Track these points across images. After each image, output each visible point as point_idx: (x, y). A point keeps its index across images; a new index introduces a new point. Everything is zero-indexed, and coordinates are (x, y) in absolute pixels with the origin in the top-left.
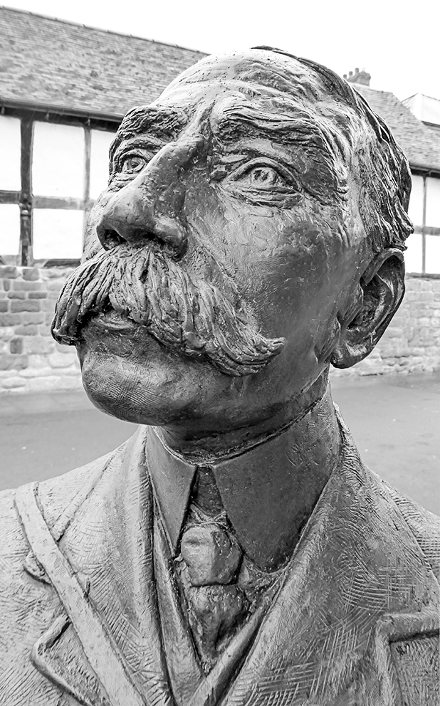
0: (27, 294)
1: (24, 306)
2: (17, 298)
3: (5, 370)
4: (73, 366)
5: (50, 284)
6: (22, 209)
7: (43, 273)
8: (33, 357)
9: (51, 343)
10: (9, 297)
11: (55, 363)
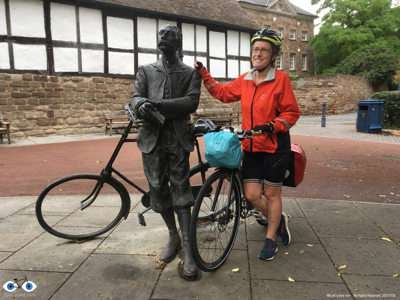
0: (53, 89)
1: (53, 95)
2: (49, 91)
3: (46, 125)
4: (79, 124)
5: (64, 84)
6: (47, 47)
7: (60, 79)
8: (59, 119)
9: (67, 112)
10: (44, 90)
11: (70, 122)
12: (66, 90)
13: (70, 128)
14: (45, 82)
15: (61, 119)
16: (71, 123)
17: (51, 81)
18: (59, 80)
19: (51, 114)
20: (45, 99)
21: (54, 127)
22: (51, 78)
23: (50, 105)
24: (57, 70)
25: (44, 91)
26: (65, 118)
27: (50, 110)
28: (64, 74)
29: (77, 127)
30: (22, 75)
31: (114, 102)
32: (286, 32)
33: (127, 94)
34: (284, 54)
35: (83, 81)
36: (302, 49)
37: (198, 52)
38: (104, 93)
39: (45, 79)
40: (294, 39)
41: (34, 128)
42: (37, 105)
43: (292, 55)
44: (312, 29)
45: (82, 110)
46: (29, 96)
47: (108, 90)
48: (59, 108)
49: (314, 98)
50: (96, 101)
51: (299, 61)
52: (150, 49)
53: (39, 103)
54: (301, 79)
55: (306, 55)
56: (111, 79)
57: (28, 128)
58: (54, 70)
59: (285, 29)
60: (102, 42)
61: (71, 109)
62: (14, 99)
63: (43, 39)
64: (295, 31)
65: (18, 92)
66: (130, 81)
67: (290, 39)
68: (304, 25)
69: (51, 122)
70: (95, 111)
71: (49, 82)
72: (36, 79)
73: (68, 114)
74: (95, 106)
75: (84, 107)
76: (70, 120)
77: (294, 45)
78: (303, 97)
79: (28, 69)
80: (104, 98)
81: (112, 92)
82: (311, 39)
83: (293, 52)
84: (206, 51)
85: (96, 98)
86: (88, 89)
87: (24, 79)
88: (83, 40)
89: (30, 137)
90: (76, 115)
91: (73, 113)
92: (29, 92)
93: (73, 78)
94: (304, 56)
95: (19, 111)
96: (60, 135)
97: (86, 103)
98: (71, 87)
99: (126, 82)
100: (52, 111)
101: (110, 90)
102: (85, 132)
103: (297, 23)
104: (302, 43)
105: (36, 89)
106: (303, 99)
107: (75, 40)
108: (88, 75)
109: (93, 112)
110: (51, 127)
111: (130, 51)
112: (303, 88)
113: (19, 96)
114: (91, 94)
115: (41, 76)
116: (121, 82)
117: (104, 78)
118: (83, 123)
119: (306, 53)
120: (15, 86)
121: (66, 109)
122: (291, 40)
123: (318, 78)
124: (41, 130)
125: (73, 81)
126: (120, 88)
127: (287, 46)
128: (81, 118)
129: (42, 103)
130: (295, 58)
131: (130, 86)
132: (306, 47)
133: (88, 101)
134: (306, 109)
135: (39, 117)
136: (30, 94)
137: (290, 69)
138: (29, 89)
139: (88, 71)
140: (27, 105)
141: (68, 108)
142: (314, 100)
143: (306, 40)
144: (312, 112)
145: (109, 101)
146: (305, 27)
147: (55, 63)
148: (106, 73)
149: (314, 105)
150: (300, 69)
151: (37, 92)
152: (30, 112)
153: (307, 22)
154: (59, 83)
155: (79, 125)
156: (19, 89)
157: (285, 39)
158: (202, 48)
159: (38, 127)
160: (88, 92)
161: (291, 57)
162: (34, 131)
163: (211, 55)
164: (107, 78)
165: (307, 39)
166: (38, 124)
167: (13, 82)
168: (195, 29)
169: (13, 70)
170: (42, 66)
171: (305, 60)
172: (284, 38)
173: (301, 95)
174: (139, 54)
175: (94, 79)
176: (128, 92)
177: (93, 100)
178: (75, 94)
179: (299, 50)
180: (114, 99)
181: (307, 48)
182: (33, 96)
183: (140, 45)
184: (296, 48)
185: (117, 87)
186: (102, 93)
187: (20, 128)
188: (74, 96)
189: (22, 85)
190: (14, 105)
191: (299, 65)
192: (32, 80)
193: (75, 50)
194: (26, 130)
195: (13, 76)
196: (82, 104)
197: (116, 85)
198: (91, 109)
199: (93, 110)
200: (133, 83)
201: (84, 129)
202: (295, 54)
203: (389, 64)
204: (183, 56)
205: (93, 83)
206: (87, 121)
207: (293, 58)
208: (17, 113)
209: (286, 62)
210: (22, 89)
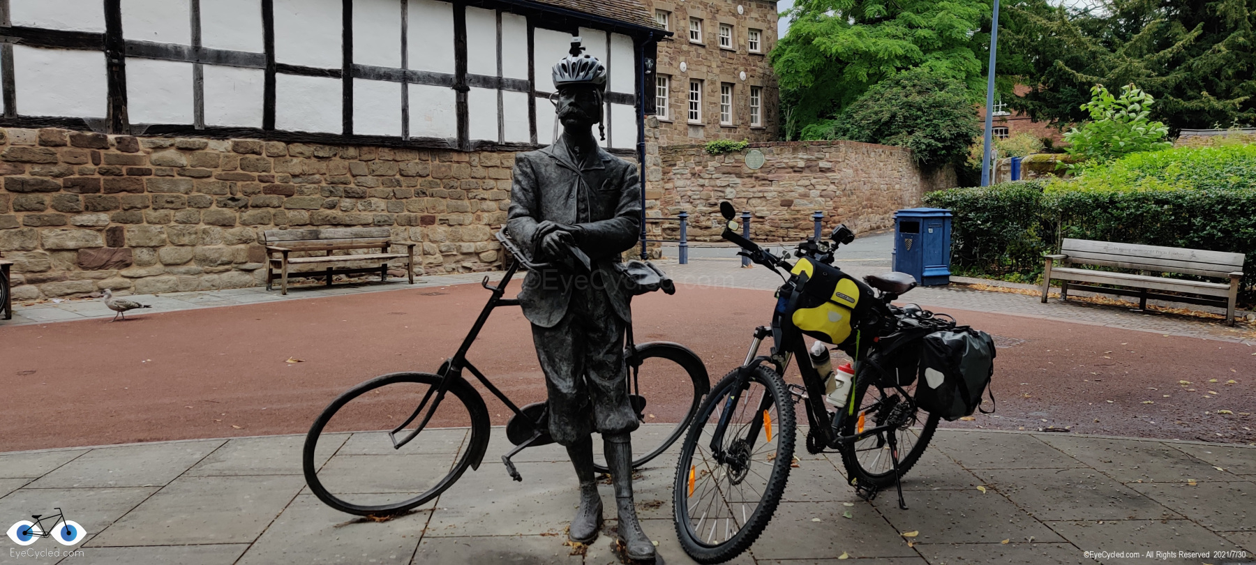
0: (124, 170)
1: (122, 185)
2: (113, 174)
3: (100, 268)
4: (192, 262)
5: (155, 156)
6: (109, 57)
7: (143, 143)
8: (138, 251)
9: (161, 233)
10: (99, 173)
11: (168, 260)
12: (159, 173)
13: (168, 273)
14: (102, 152)
15: (144, 250)
16: (171, 261)
17: (118, 149)
18: (141, 146)
19: (115, 237)
20: (100, 197)
21: (124, 272)
22: (119, 141)
23: (113, 213)
24: (133, 120)
25: (97, 176)
26: (155, 248)
27: (113, 225)
28: (153, 130)
29: (187, 273)
30: (37, 131)
31: (288, 206)
32: (710, 30)
33: (324, 184)
34: (706, 83)
35: (207, 151)
36: (750, 74)
37: (507, 80)
38: (261, 181)
39: (102, 143)
40: (730, 47)
41: (68, 274)
42: (79, 212)
43: (726, 86)
44: (772, 25)
45: (202, 226)
46: (57, 189)
47: (273, 173)
48: (139, 221)
49: (787, 198)
50: (241, 203)
51: (742, 103)
52: (383, 70)
53: (82, 208)
54: (755, 151)
55: (761, 88)
56: (281, 146)
57: (50, 274)
58: (126, 119)
59: (706, 22)
60: (260, 49)
61: (173, 224)
62: (13, 196)
63: (99, 35)
64: (732, 26)
65: (26, 176)
66: (330, 150)
67: (721, 46)
68: (754, 15)
69: (117, 258)
70: (237, 229)
72: (75, 141)
73: (164, 236)
74: (237, 215)
75: (209, 219)
76: (167, 252)
77: (731, 61)
78: (761, 195)
79: (55, 115)
80: (263, 195)
81: (284, 180)
82: (770, 48)
83: (729, 79)
84: (526, 78)
85: (239, 195)
86: (218, 171)
87: (43, 143)
88: (210, 42)
89: (57, 301)
90: (186, 240)
91: (178, 235)
92: (57, 176)
93: (179, 140)
94: (754, 90)
95: (26, 229)
96: (139, 293)
97: (214, 207)
98: (172, 165)
99: (321, 154)
100: (121, 230)
101: (278, 174)
102: (208, 284)
103: (736, 8)
104: (751, 58)
105: (76, 168)
106: (759, 201)
107: (184, 40)
108: (220, 133)
109: (231, 230)
110: (115, 271)
111: (333, 73)
112: (759, 174)
113: (28, 188)
114: (228, 183)
115: (90, 134)
116: (307, 154)
117: (263, 143)
118: (204, 260)
119: (759, 84)
120: (17, 160)
121: (159, 223)
122: (722, 50)
123: (795, 150)
124: (87, 280)
125: (179, 149)
126: (305, 168)
127: (714, 65)
128: (199, 249)
129: (92, 208)
130: (732, 95)
131: (332, 164)
132: (761, 67)
133: (218, 202)
134: (767, 227)
135: (81, 244)
136: (60, 181)
137: (724, 123)
138: (55, 169)
139: (219, 124)
140: (50, 211)
141: (165, 221)
142: (787, 204)
143: (758, 51)
144: (782, 232)
145: (276, 203)
146: (756, 19)
147: (129, 100)
148: (269, 130)
149: (787, 216)
150: (745, 124)
151: (77, 176)
152: (58, 230)
153: (761, 7)
154: (140, 153)
155: (193, 266)
156: (28, 167)
157: (707, 46)
158: (516, 69)
159: (78, 271)
160: (219, 178)
161: (723, 93)
162: (68, 282)
163: (538, 88)
164: (271, 143)
165: (762, 47)
166: (80, 265)
167: (12, 151)
168: (499, 21)
169: (12, 119)
170: (95, 106)
171: (757, 99)
172: (706, 43)
173: (755, 189)
174: (356, 82)
175: (236, 144)
176: (326, 180)
177: (233, 199)
178: (184, 183)
179: (743, 75)
180: (288, 196)
181: (761, 71)
182: (66, 187)
183: (357, 60)
184: (736, 69)
185: (296, 165)
186: (257, 182)
187: (29, 276)
188: (182, 188)
189: (37, 158)
190: (12, 213)
191: (744, 115)
192: (65, 145)
193: (188, 68)
194: (44, 281)
195: (10, 132)
196: (203, 211)
197: (295, 160)
198: (227, 224)
199: (232, 226)
200: (338, 156)
201: (207, 277)
202: (732, 85)
203: (957, 118)
204: (469, 90)
205: (233, 154)
206: (214, 256)
207: (730, 94)
208: (22, 233)
209: (711, 103)
210: (37, 169)
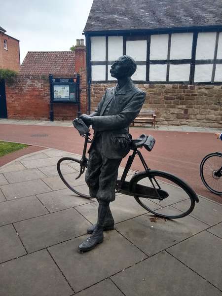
0: (191, 94)
1: (190, 98)
2: (188, 95)
3: (182, 119)
4: (205, 119)
5: (199, 91)
6: (191, 65)
8: (191, 115)
12: (199, 95)
13: (198, 122)
14: (186, 90)
15: (193, 115)
16: (199, 119)
18: (196, 88)
19: (186, 111)
20: (184, 101)
21: (187, 120)
22: (190, 87)
23: (186, 105)
24: (195, 82)
25: (184, 96)
26: (195, 115)
27: (186, 108)
29: (203, 122)
30: (172, 85)
35: (214, 89)
39: (186, 87)
41: (174, 120)
42: (179, 105)
45: (209, 110)
46: (174, 99)
48: (192, 108)
57: (170, 119)
58: (193, 81)
61: (201, 109)
62: (165, 100)
63: (189, 60)
65: (168, 96)
69: (186, 117)
71: (189, 89)
72: (180, 87)
73: (198, 112)
74: (219, 107)
75: (211, 108)
76: (198, 116)
79: (177, 81)
86: (216, 95)
87: (173, 88)
88: (219, 57)
89: (171, 126)
90: (204, 113)
91: (202, 112)
92: (175, 96)
93: (206, 86)
96: (190, 126)
97: (213, 105)
98: (203, 93)
100: (188, 110)
102: (208, 126)
105: (179, 94)
107: (212, 58)
108: (218, 84)
109: (217, 111)
110: (185, 120)
113: (168, 99)
114: (218, 98)
115: (184, 85)
118: (208, 119)
120: (167, 92)
121: (197, 108)
124: (178, 121)
125: (206, 88)
128: (207, 116)
129: (182, 104)
133: (214, 103)
135: (178, 113)
136: (175, 97)
138: (175, 94)
139: (218, 81)
140: (172, 104)
141: (199, 108)
147: (194, 76)
151: (179, 96)
152: (173, 109)
154: (195, 90)
155: (205, 121)
156: (169, 94)
159: (177, 119)
162: (174, 122)
166: (177, 117)
167: (166, 90)
169: (167, 82)
170: (186, 78)
177: (219, 103)
182: (177, 98)
187: (166, 119)
188: (205, 99)
189: (171, 91)
190: (165, 104)
192: (178, 88)
193: (211, 65)
194: (169, 121)
195: (167, 85)
196: (209, 106)
201: (208, 124)
205: (221, 89)
206: (210, 118)
208: (166, 109)
210: (171, 94)
